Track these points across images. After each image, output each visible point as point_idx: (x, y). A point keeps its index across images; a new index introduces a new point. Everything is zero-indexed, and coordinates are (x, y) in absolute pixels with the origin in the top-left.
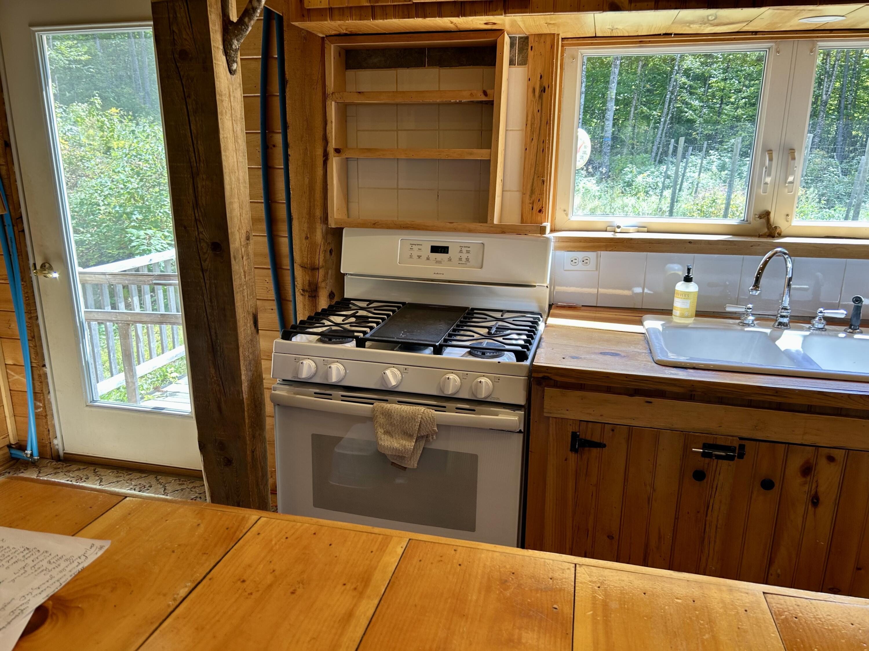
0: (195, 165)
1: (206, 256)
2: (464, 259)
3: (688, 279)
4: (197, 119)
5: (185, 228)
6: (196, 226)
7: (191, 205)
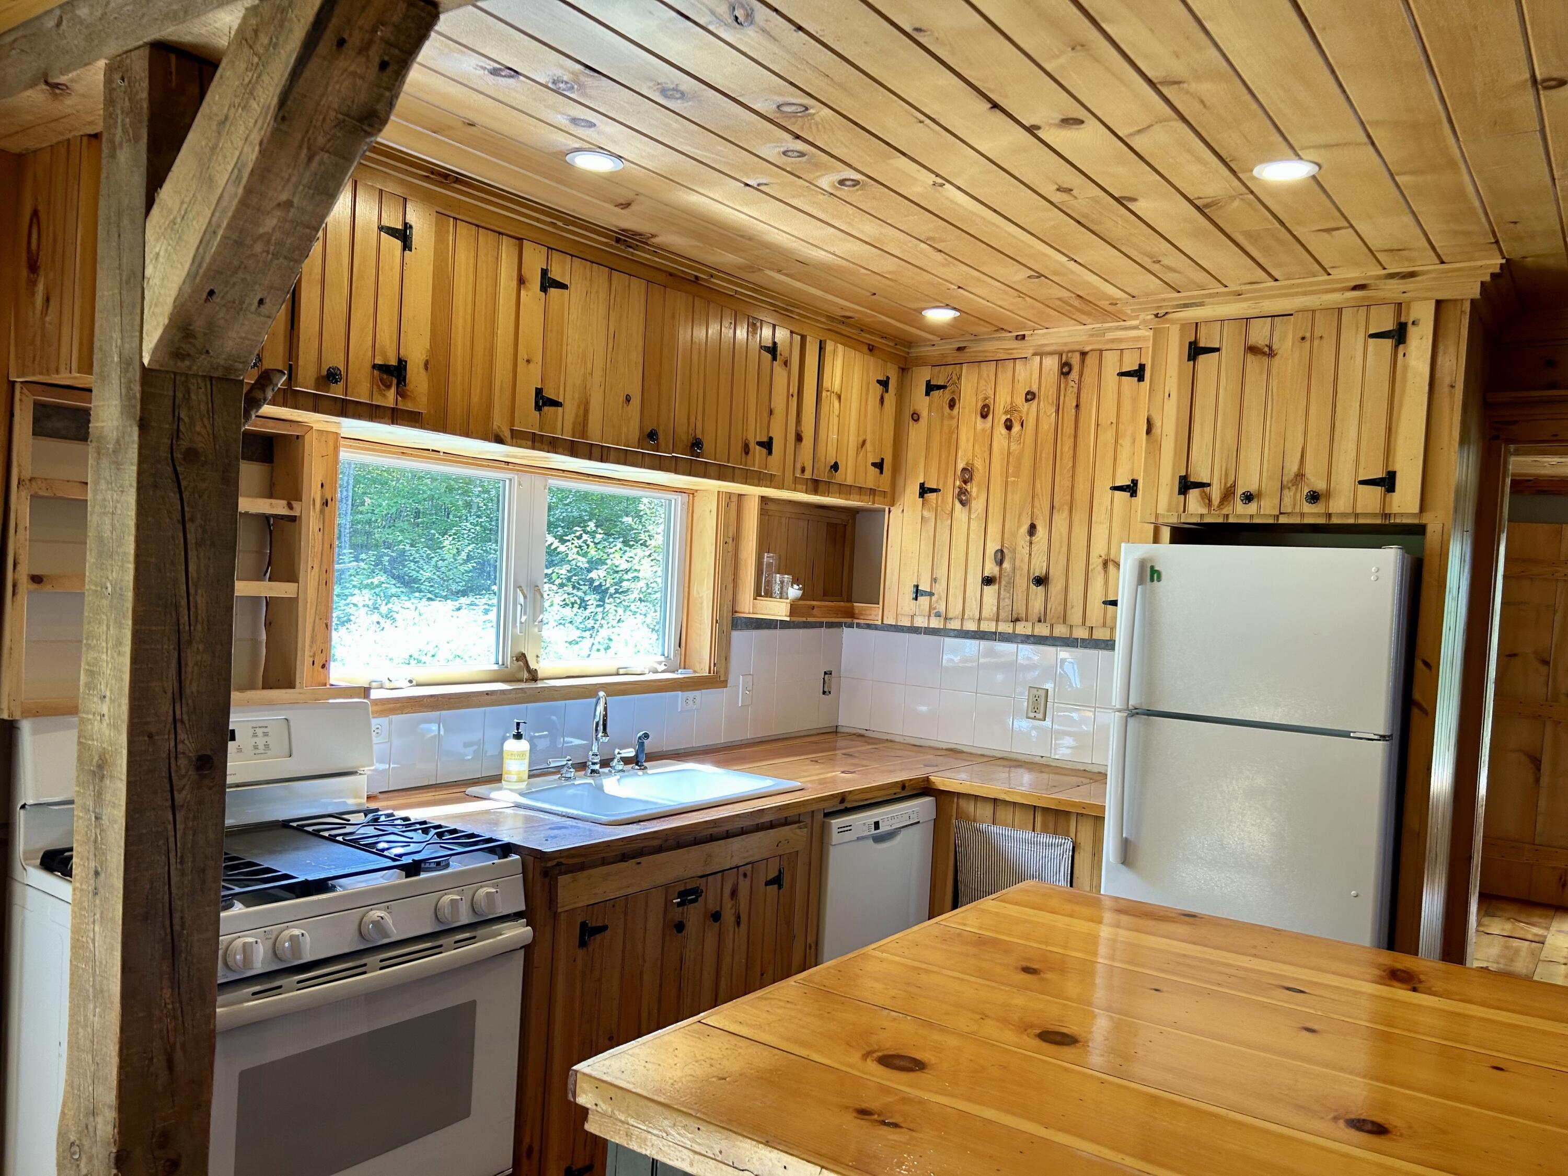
0: (187, 628)
1: (185, 781)
2: (261, 747)
3: (518, 736)
4: (202, 554)
5: (150, 736)
6: (173, 731)
7: (170, 695)
